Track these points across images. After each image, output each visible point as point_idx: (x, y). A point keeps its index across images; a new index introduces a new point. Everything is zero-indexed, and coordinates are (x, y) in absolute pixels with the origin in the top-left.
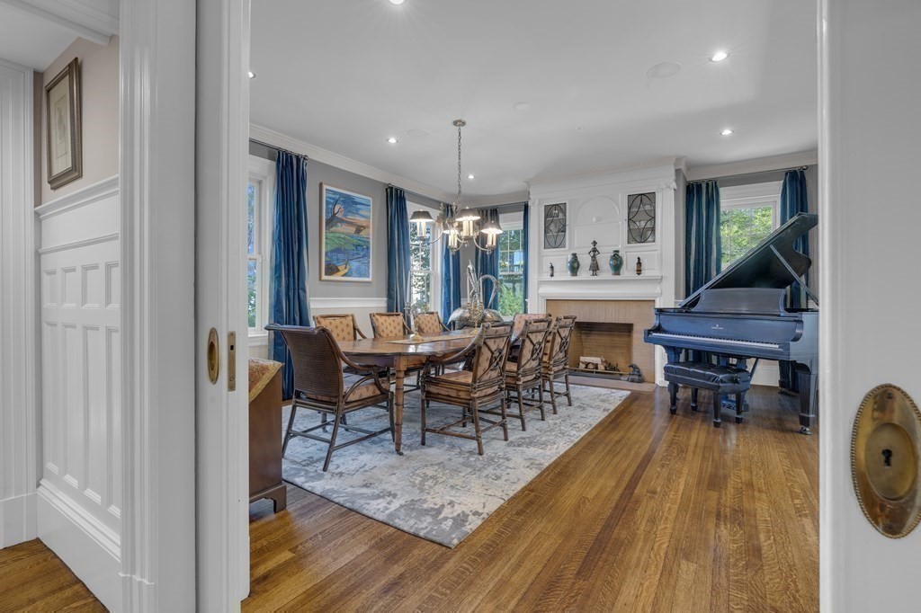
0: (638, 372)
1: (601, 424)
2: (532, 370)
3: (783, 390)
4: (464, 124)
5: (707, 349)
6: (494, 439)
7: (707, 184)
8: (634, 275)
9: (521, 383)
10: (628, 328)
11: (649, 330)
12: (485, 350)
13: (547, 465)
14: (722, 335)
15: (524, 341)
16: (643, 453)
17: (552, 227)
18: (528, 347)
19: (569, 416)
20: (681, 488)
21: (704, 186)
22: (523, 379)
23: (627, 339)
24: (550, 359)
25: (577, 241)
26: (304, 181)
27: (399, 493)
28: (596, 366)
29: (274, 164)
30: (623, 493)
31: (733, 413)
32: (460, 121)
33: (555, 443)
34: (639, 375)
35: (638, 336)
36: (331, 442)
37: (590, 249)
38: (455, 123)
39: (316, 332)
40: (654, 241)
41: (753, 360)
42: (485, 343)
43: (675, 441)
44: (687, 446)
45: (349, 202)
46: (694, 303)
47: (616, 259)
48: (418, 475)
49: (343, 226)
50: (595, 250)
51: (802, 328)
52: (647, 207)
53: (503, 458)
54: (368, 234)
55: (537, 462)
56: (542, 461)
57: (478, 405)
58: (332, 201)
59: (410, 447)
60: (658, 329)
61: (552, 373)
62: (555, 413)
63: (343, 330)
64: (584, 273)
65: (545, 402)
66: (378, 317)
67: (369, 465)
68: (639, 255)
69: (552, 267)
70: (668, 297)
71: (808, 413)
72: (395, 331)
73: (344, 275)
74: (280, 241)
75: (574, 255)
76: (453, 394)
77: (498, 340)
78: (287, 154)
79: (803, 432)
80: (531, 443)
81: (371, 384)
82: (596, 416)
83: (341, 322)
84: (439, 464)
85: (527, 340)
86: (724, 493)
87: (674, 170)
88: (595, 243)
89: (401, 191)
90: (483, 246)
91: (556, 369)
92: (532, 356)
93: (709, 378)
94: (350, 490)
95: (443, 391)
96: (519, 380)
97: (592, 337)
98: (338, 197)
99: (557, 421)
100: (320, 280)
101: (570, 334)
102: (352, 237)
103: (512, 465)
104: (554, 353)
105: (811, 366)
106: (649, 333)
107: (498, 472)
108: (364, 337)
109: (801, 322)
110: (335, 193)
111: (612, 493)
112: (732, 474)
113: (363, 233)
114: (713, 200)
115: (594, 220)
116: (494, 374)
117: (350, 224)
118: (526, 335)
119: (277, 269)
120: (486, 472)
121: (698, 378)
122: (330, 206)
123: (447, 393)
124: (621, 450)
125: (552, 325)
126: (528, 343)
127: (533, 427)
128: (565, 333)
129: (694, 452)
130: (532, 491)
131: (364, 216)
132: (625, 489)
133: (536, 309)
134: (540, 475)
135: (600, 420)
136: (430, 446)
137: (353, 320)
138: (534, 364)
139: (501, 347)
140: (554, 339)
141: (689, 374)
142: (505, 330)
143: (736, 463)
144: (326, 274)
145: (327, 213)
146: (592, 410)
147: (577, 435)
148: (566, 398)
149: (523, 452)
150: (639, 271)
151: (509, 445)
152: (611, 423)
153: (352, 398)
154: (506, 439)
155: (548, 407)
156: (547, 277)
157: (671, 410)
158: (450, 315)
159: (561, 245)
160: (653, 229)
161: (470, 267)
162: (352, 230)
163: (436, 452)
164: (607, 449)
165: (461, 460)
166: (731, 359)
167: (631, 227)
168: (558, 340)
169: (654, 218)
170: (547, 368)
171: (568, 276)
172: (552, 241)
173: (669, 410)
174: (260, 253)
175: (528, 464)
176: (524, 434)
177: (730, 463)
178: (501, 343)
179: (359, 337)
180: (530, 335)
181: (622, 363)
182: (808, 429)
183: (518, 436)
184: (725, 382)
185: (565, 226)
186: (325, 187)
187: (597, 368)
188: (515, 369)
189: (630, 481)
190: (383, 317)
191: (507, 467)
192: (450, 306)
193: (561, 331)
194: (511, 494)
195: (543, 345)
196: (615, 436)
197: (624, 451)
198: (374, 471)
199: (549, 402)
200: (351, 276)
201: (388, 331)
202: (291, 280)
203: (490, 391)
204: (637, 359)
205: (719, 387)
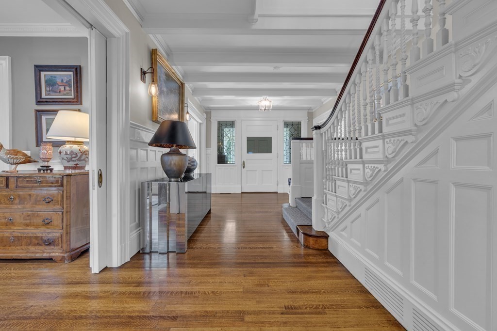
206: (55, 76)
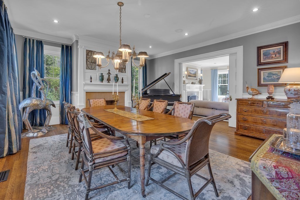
8: (121, 83)
47: (117, 77)
64: (105, 82)
69: (91, 78)
75: (102, 74)
156: (89, 82)
159: (94, 69)
171: (99, 82)
172: (90, 66)
185: (96, 61)
206: (269, 50)
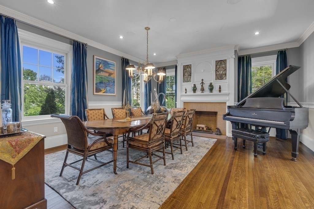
0: (220, 131)
1: (206, 155)
2: (177, 133)
3: (278, 138)
4: (149, 29)
5: (246, 123)
6: (160, 164)
7: (247, 57)
8: (218, 92)
9: (172, 139)
10: (215, 114)
11: (225, 115)
12: (154, 126)
13: (182, 180)
14: (256, 117)
15: (173, 120)
16: (226, 172)
17: (186, 74)
18: (175, 123)
19: (192, 152)
20: (247, 195)
21: (245, 58)
22: (173, 137)
23: (215, 118)
24: (184, 127)
25: (196, 79)
26: (86, 54)
27: (108, 200)
28: (203, 128)
29: (72, 46)
30: (220, 199)
31: (262, 150)
32: (148, 28)
33: (186, 167)
34: (220, 132)
35: (220, 117)
36: (81, 170)
37: (201, 82)
38: (146, 28)
39: (70, 118)
40: (226, 79)
41: (269, 128)
42: (154, 123)
43: (239, 165)
44: (245, 168)
45: (106, 64)
46: (243, 104)
47: (211, 86)
48: (120, 187)
49: (103, 73)
50: (202, 83)
51: (295, 115)
52: (223, 66)
53: (162, 176)
54: (114, 77)
55: (178, 179)
56: (180, 178)
57: (151, 150)
58: (98, 63)
59: (122, 170)
60: (229, 114)
61: (186, 133)
62: (187, 150)
63: (99, 115)
64: (199, 92)
65: (183, 145)
66: (115, 110)
67: (99, 180)
68: (220, 84)
69: (186, 90)
70: (231, 101)
71: (296, 152)
72: (122, 115)
73: (104, 93)
74: (75, 78)
75: (195, 85)
76: (140, 146)
77: (161, 121)
78: (78, 42)
79: (293, 160)
80: (175, 167)
81: (103, 141)
82: (204, 152)
83: (98, 112)
84: (132, 180)
85: (175, 120)
86: (268, 198)
87: (234, 51)
88: (203, 80)
89: (127, 60)
90: (158, 81)
91: (187, 131)
92: (177, 127)
93: (252, 136)
94: (84, 198)
95: (136, 144)
96: (171, 137)
97: (201, 117)
98: (101, 61)
99: (188, 155)
100: (93, 94)
101: (193, 117)
102: (106, 77)
103: (166, 181)
104: (186, 125)
105: (298, 132)
106: (225, 116)
107: (159, 185)
108: (108, 118)
109: (294, 112)
110: (100, 59)
111: (214, 199)
112: (269, 185)
113: (112, 76)
114: (249, 63)
115: (202, 71)
116: (159, 136)
117: (106, 72)
118: (174, 118)
119: (73, 90)
120: (153, 185)
121: (247, 136)
122: (98, 65)
123: (137, 145)
124: (216, 170)
125: (185, 114)
126: (175, 121)
127: (177, 157)
128: (191, 116)
129: (249, 172)
130: (174, 198)
131: (112, 69)
132: (220, 196)
133: (180, 106)
134: (179, 187)
135: (206, 153)
136: (131, 169)
137: (104, 111)
138: (178, 130)
139: (162, 124)
140: (186, 119)
141: (243, 134)
142: (164, 116)
143: (269, 178)
144: (96, 92)
145: (96, 67)
146: (202, 148)
147: (196, 162)
148: (191, 143)
149: (172, 172)
150: (220, 91)
151: (166, 168)
152: (210, 155)
153: (92, 148)
154: (165, 165)
155: (183, 148)
156: (184, 93)
157: (235, 148)
158: (147, 108)
159: (189, 81)
160: (226, 74)
161: (155, 90)
162: (107, 75)
163: (133, 173)
164: (210, 170)
165: (143, 177)
166: (259, 127)
167: (217, 73)
168: (188, 119)
169: (226, 70)
170: (183, 131)
171: (192, 93)
172: (186, 79)
173: (233, 149)
174: (67, 83)
175: (174, 180)
176: (173, 162)
177: (267, 179)
178: (163, 122)
179: (106, 118)
180: (176, 118)
181: (212, 127)
182: (295, 159)
183: (170, 163)
184: (259, 138)
185: (191, 73)
186: (95, 57)
187: (203, 129)
188: (170, 133)
189: (222, 190)
190: (117, 110)
191: (164, 182)
192: (147, 105)
193: (189, 116)
194: (164, 200)
195: (181, 122)
196: (213, 162)
197: (217, 171)
198: (100, 185)
199: (184, 146)
200: (107, 93)
201: (119, 115)
202: (80, 94)
203: (158, 144)
204: (219, 126)
205: (257, 140)
